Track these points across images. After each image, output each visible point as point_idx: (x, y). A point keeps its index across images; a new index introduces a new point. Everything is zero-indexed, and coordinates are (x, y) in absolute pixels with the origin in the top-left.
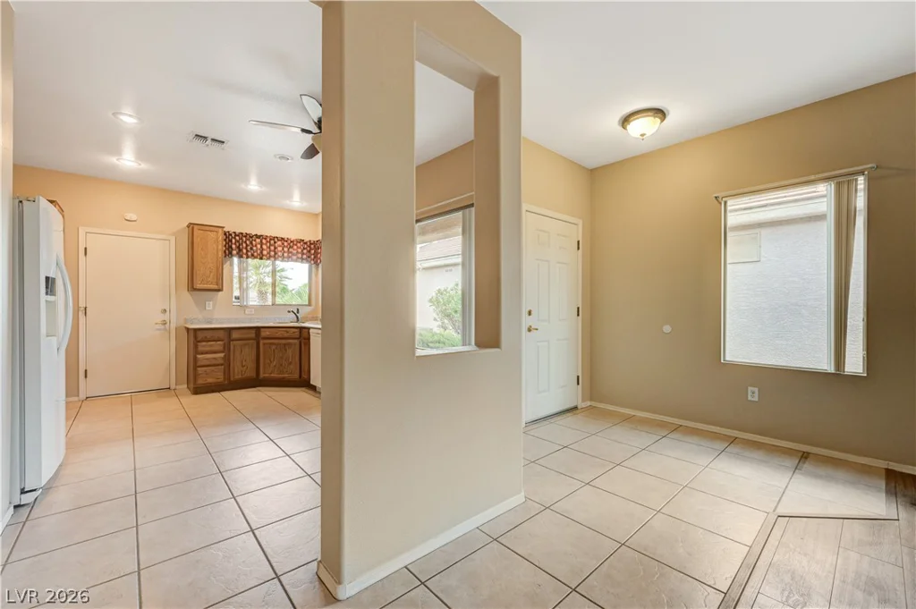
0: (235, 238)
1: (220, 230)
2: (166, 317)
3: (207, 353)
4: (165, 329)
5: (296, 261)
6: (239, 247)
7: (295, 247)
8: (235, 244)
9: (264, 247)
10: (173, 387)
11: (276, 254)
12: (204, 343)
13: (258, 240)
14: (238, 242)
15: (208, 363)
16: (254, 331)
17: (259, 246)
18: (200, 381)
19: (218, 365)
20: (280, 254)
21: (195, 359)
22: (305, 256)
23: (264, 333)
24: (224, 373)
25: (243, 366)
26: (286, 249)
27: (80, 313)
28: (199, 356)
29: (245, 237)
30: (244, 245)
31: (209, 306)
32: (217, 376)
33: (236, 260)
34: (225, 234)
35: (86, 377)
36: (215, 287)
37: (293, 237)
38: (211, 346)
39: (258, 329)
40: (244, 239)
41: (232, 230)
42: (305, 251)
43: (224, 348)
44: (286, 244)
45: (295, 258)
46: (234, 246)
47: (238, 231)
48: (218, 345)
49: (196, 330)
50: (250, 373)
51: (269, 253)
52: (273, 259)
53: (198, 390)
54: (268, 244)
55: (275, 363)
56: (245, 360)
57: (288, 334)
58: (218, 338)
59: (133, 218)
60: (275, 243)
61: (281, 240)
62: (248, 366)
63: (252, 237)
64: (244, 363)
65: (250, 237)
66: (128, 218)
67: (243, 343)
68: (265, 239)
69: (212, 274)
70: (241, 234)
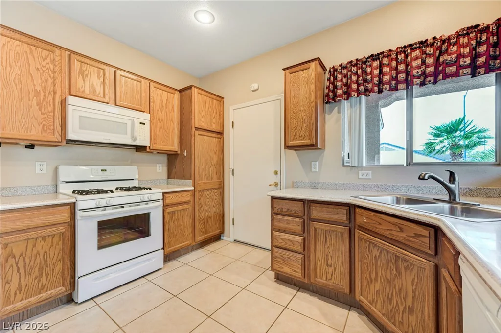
0: (341, 72)
2: (276, 179)
3: (284, 232)
6: (346, 84)
7: (455, 48)
9: (386, 70)
12: (280, 217)
13: (376, 64)
14: (346, 76)
16: (344, 211)
17: (377, 72)
18: (278, 267)
19: (296, 252)
23: (362, 219)
24: (303, 266)
25: (328, 266)
26: (430, 60)
27: (231, 173)
28: (276, 233)
29: (356, 65)
30: (354, 77)
31: (315, 167)
35: (233, 224)
36: (307, 142)
37: (450, 31)
38: (288, 222)
40: (354, 68)
41: (337, 64)
43: (303, 229)
44: (431, 50)
46: (339, 84)
47: (345, 62)
48: (296, 224)
49: (272, 199)
51: (395, 78)
53: (282, 279)
54: (394, 64)
55: (377, 288)
56: (331, 257)
57: (404, 235)
58: (295, 213)
59: (256, 87)
60: (406, 56)
61: (419, 48)
62: (335, 268)
63: (365, 63)
64: (330, 262)
65: (362, 62)
66: (253, 89)
67: (328, 228)
68: (389, 56)
69: (305, 126)
70: (351, 62)
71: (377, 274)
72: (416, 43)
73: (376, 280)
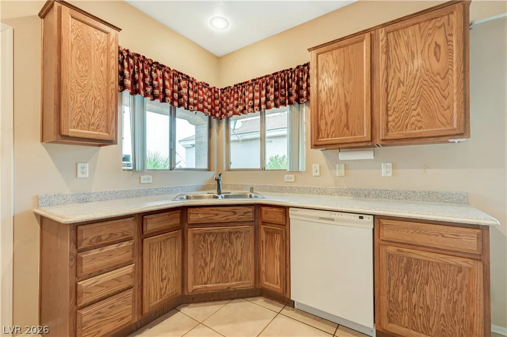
0: (128, 60)
1: (112, 31)
6: (133, 76)
7: (201, 92)
12: (94, 252)
13: (159, 72)
14: (133, 67)
15: (104, 293)
16: (179, 214)
17: (160, 81)
19: (123, 291)
21: (75, 292)
22: (209, 106)
23: (197, 216)
24: (134, 303)
25: (162, 280)
26: (191, 93)
29: (143, 62)
30: (141, 75)
32: (120, 314)
37: (198, 79)
38: (110, 254)
39: (183, 210)
40: (141, 65)
41: (122, 46)
42: (209, 100)
43: (133, 253)
44: (191, 85)
45: (201, 106)
46: (127, 72)
48: (121, 251)
50: (173, 288)
51: (172, 94)
54: (172, 81)
55: (212, 265)
56: (166, 268)
57: (236, 216)
58: (123, 235)
60: (179, 81)
61: (186, 79)
62: (169, 278)
64: (164, 274)
65: (148, 63)
67: (164, 238)
68: (168, 72)
69: (98, 111)
70: (138, 55)
71: (212, 256)
72: (184, 74)
73: (211, 261)
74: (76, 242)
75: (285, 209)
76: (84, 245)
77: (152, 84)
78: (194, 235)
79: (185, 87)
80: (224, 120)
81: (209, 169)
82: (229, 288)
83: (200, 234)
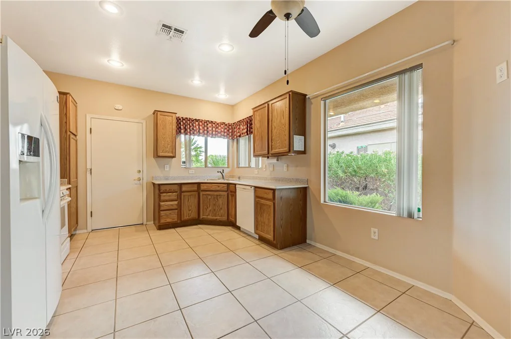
0: (183, 121)
1: (174, 115)
2: (140, 175)
3: (167, 201)
4: (140, 184)
5: (220, 137)
6: (185, 128)
7: (220, 128)
8: (183, 125)
9: (201, 127)
10: (145, 223)
11: (208, 132)
12: (165, 194)
13: (197, 123)
14: (185, 124)
15: (167, 208)
16: (196, 186)
17: (197, 127)
18: (162, 221)
19: (174, 209)
20: (210, 132)
21: (159, 206)
22: (226, 134)
23: (203, 187)
24: (178, 215)
25: (189, 210)
26: (214, 129)
27: (88, 173)
28: (162, 203)
29: (189, 120)
30: (188, 126)
31: (167, 168)
32: (173, 217)
33: (183, 136)
34: (177, 119)
35: (91, 216)
36: (171, 154)
37: (218, 121)
38: (169, 196)
39: (199, 184)
40: (188, 122)
41: (181, 117)
42: (226, 131)
43: (178, 198)
44: (214, 125)
45: (219, 135)
46: (182, 127)
47: (184, 117)
48: (174, 196)
49: (159, 185)
50: (194, 215)
51: (204, 132)
52: (206, 136)
54: (203, 126)
55: (210, 209)
56: (191, 206)
58: (174, 190)
59: (120, 108)
60: (207, 124)
61: (211, 123)
62: (192, 210)
63: (193, 121)
64: (190, 208)
66: (117, 108)
67: (190, 194)
68: (201, 122)
69: (169, 146)
70: (187, 118)
72: (210, 121)
73: (210, 206)
74: (159, 190)
75: (235, 184)
76: (161, 191)
77: (193, 129)
78: (203, 195)
79: (210, 127)
80: (235, 140)
81: (228, 167)
82: (216, 219)
83: (205, 195)
